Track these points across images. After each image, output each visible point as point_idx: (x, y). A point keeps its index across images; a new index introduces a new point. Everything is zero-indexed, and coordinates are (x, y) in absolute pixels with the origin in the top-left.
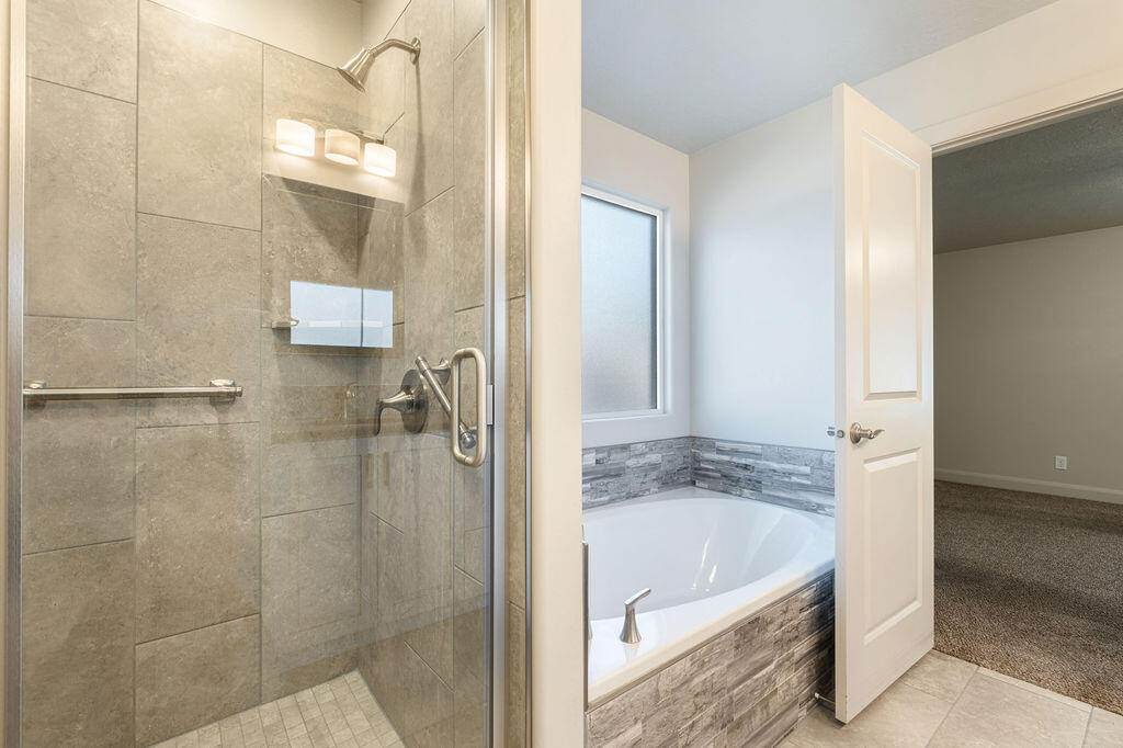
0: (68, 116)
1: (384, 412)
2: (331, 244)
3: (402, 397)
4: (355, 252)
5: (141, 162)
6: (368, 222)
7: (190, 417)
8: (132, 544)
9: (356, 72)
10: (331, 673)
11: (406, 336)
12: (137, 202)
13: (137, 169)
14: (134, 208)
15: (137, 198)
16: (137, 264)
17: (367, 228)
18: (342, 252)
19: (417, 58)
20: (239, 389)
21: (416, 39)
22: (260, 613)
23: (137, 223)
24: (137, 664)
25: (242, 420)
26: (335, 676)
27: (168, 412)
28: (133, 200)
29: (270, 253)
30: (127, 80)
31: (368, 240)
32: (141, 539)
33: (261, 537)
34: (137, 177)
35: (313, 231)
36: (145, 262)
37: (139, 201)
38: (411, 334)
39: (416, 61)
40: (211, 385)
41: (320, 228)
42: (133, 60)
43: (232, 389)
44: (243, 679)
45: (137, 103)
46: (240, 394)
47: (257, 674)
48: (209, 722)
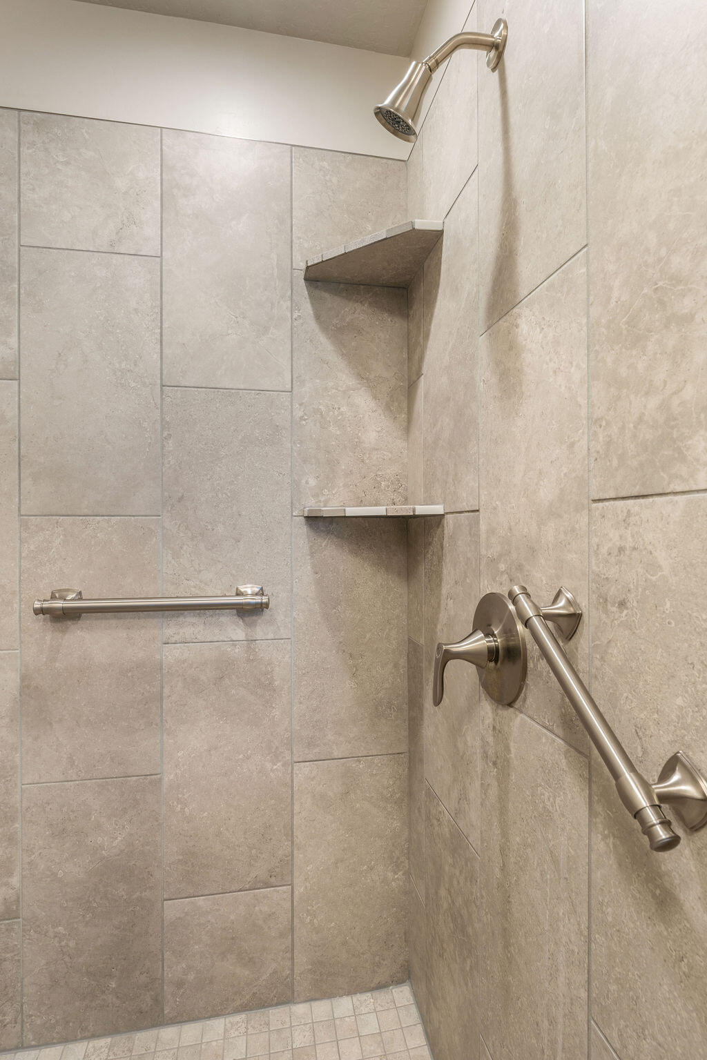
0: (98, 285)
1: (451, 664)
2: (375, 398)
3: (478, 642)
4: (405, 405)
5: (165, 325)
6: (421, 359)
7: (217, 631)
8: (160, 780)
9: (403, 105)
10: (376, 981)
11: (483, 536)
12: (161, 374)
13: (161, 336)
14: (159, 381)
15: (161, 370)
16: (163, 447)
17: (420, 368)
18: (388, 407)
19: (500, 56)
20: (265, 600)
21: (499, 22)
22: (292, 885)
23: (162, 399)
24: (166, 924)
25: (271, 636)
26: (381, 987)
27: (193, 624)
28: (158, 372)
29: (302, 418)
30: (151, 231)
31: (422, 384)
32: (168, 777)
33: (292, 787)
34: (161, 345)
35: (352, 382)
36: (170, 446)
37: (165, 372)
38: (491, 531)
39: (498, 64)
40: (239, 594)
41: (360, 377)
42: (157, 204)
43: (258, 599)
44: (274, 965)
45: (161, 257)
46: (267, 605)
47: (289, 963)
48: (238, 1010)
